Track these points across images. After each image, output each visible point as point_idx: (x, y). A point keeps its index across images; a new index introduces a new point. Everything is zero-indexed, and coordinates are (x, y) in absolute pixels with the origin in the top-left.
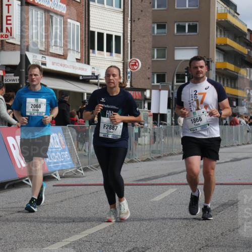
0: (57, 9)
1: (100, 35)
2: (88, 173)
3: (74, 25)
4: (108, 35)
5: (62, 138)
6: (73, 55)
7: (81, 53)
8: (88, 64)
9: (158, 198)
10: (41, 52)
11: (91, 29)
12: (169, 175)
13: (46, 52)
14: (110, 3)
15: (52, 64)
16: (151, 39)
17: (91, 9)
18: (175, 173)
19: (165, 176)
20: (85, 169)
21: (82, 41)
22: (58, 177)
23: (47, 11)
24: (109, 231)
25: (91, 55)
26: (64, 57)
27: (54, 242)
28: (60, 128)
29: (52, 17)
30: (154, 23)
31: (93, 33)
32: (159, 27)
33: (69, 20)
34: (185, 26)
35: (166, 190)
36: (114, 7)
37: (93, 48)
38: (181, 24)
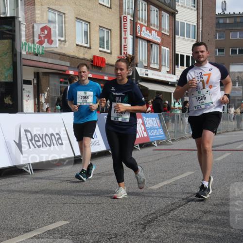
0: (155, 40)
1: (182, 56)
2: (175, 142)
3: (166, 50)
4: (187, 56)
5: (158, 121)
6: (165, 69)
7: (170, 67)
8: (175, 74)
9: (219, 159)
10: (145, 67)
11: (176, 53)
12: (226, 144)
13: (148, 67)
14: (188, 36)
15: (152, 75)
16: (214, 59)
17: (176, 40)
18: (230, 143)
19: (223, 145)
20: (173, 140)
21: (170, 60)
22: (156, 145)
23: (149, 41)
24: (188, 179)
25: (176, 69)
26: (159, 70)
27: (154, 184)
28: (157, 114)
29: (152, 45)
30: (216, 48)
31: (178, 55)
32: (220, 51)
33: (162, 47)
34: (236, 50)
35: (224, 154)
36: (191, 39)
37: (178, 65)
38: (234, 48)
